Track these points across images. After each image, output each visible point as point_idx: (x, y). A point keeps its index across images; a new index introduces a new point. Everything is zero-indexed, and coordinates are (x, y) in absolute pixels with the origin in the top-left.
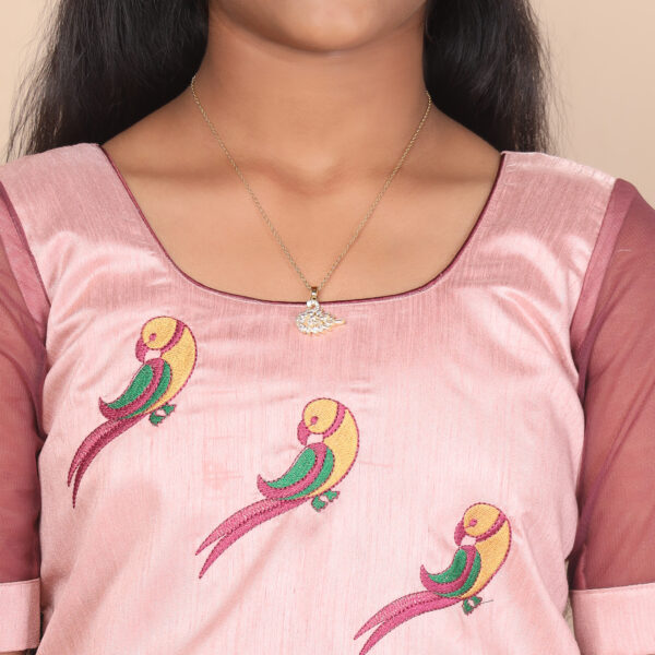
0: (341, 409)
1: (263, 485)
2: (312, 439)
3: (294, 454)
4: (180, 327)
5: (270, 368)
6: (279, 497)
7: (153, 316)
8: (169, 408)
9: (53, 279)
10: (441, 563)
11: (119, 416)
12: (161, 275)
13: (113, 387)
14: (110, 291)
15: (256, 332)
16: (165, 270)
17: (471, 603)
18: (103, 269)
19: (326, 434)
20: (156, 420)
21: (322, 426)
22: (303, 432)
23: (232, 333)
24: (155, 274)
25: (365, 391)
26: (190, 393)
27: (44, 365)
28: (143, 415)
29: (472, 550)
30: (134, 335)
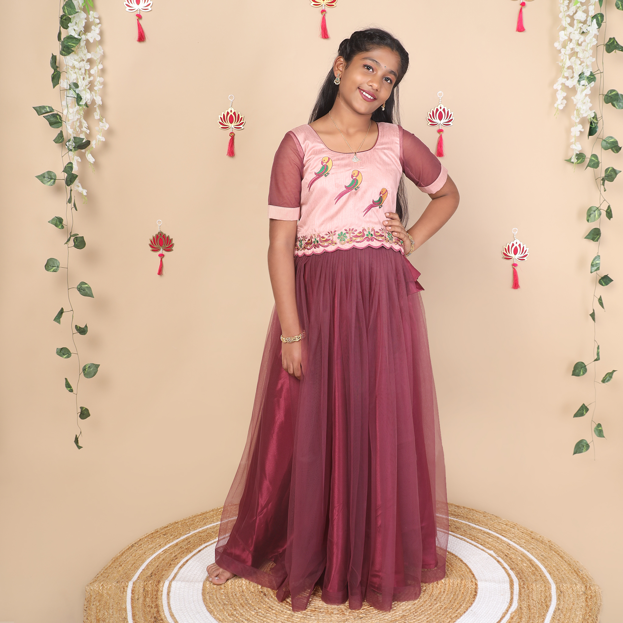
0: (359, 172)
1: (346, 187)
2: (354, 178)
3: (351, 181)
4: (329, 159)
5: (346, 165)
6: (349, 189)
7: (325, 156)
8: (328, 174)
9: (305, 151)
10: (377, 198)
11: (319, 175)
12: (325, 149)
13: (317, 170)
14: (316, 152)
15: (343, 159)
16: (325, 148)
17: (381, 206)
18: (314, 148)
19: (356, 177)
20: (326, 176)
21: (356, 175)
22: (352, 176)
23: (338, 159)
24: (323, 149)
25: (363, 168)
26: (332, 171)
27: (303, 166)
28: (323, 175)
29: (381, 196)
30: (321, 160)
